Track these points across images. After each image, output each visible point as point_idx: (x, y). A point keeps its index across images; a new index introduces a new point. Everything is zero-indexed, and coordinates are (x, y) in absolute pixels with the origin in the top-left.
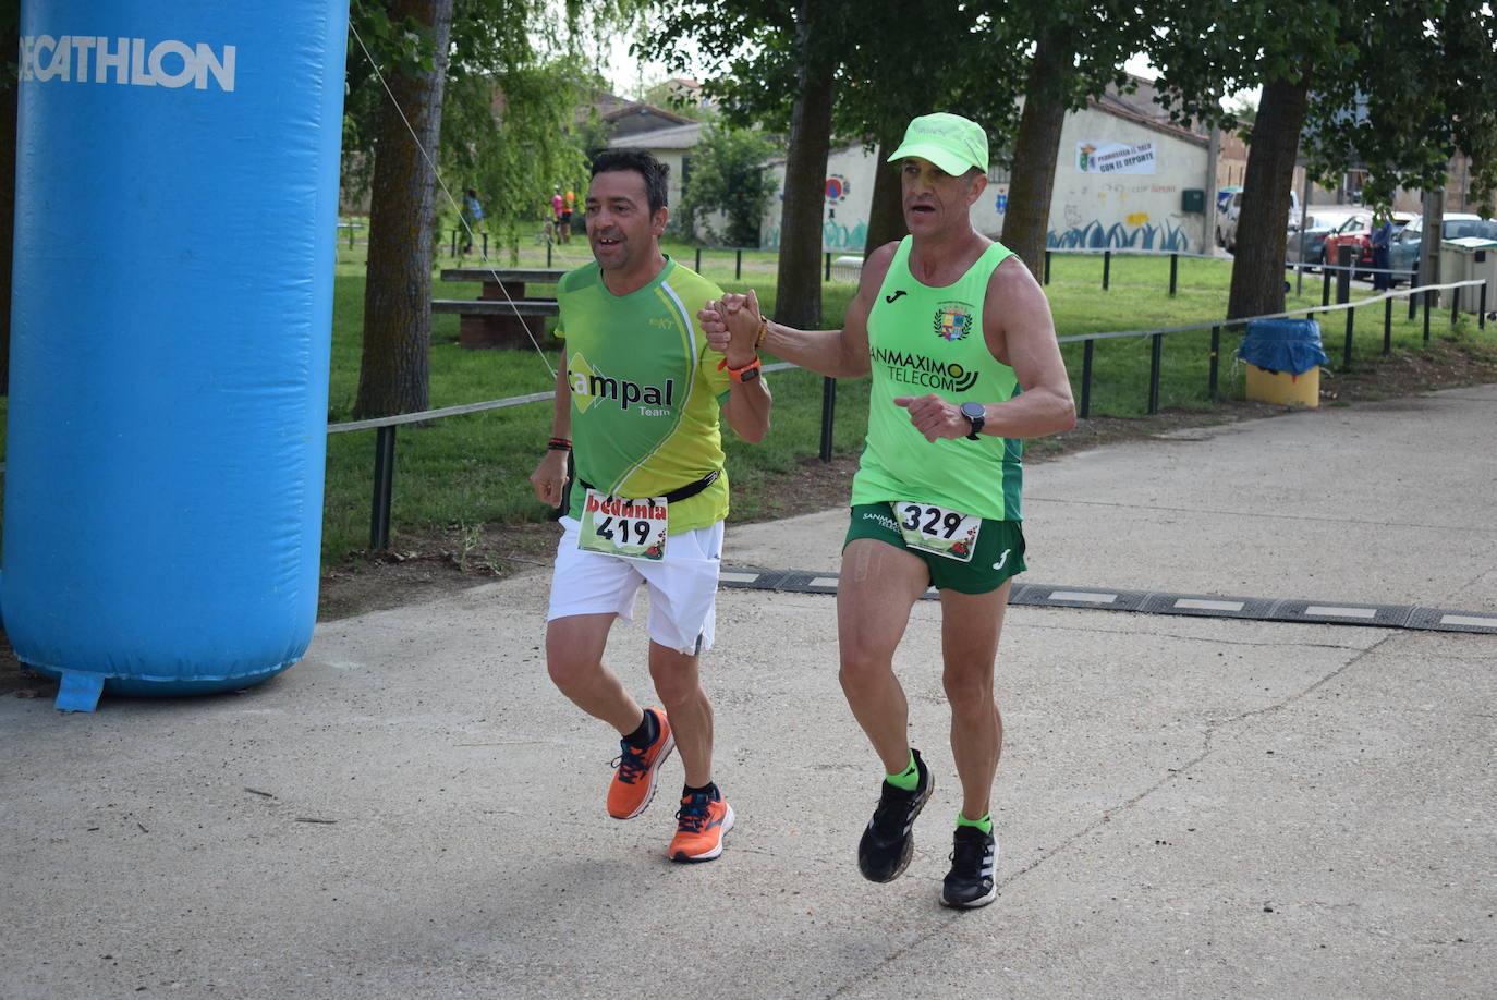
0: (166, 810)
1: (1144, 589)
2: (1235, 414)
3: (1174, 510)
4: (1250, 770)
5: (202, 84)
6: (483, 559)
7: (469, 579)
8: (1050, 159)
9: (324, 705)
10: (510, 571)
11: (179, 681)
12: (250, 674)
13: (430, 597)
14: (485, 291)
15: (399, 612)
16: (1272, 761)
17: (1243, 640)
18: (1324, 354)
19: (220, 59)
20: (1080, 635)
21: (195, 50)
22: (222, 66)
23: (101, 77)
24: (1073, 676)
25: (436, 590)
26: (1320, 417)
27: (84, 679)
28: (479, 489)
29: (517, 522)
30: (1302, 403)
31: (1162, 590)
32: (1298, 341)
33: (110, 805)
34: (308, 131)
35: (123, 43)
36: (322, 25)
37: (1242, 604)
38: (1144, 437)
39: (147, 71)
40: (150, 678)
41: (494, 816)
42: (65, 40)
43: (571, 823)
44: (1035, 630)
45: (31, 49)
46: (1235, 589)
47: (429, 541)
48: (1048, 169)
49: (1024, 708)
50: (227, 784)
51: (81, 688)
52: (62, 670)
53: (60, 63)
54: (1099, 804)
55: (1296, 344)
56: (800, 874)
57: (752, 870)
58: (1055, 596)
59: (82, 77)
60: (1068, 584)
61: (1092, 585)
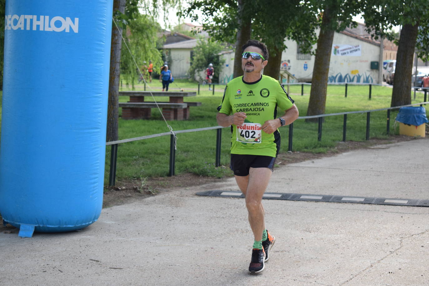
0: (66, 266)
1: (373, 196)
2: (396, 140)
3: (379, 172)
4: (417, 252)
5: (68, 31)
6: (147, 189)
7: (144, 196)
8: (329, 51)
9: (107, 235)
10: (158, 193)
11: (59, 227)
12: (82, 224)
13: (132, 201)
14: (131, 99)
15: (123, 206)
16: (423, 249)
17: (409, 213)
18: (426, 119)
19: (74, 22)
20: (354, 211)
21: (65, 19)
22: (74, 24)
23: (34, 28)
24: (353, 224)
25: (134, 199)
26: (426, 140)
27: (28, 226)
28: (141, 166)
29: (157, 177)
30: (420, 136)
31: (379, 197)
32: (418, 114)
33: (48, 265)
34: (101, 45)
35: (42, 17)
36: (105, 11)
37: (407, 201)
38: (366, 148)
39: (50, 26)
40: (50, 226)
41: (173, 267)
42: (22, 16)
43: (198, 268)
44: (338, 210)
45: (10, 19)
46: (404, 196)
47: (127, 183)
48: (329, 55)
49: (339, 233)
50: (83, 258)
51: (27, 230)
52: (20, 224)
53: (21, 24)
54: (369, 262)
55: (417, 115)
56: (276, 282)
57: (260, 282)
58: (343, 199)
59: (28, 28)
60: (347, 195)
61: (355, 196)
